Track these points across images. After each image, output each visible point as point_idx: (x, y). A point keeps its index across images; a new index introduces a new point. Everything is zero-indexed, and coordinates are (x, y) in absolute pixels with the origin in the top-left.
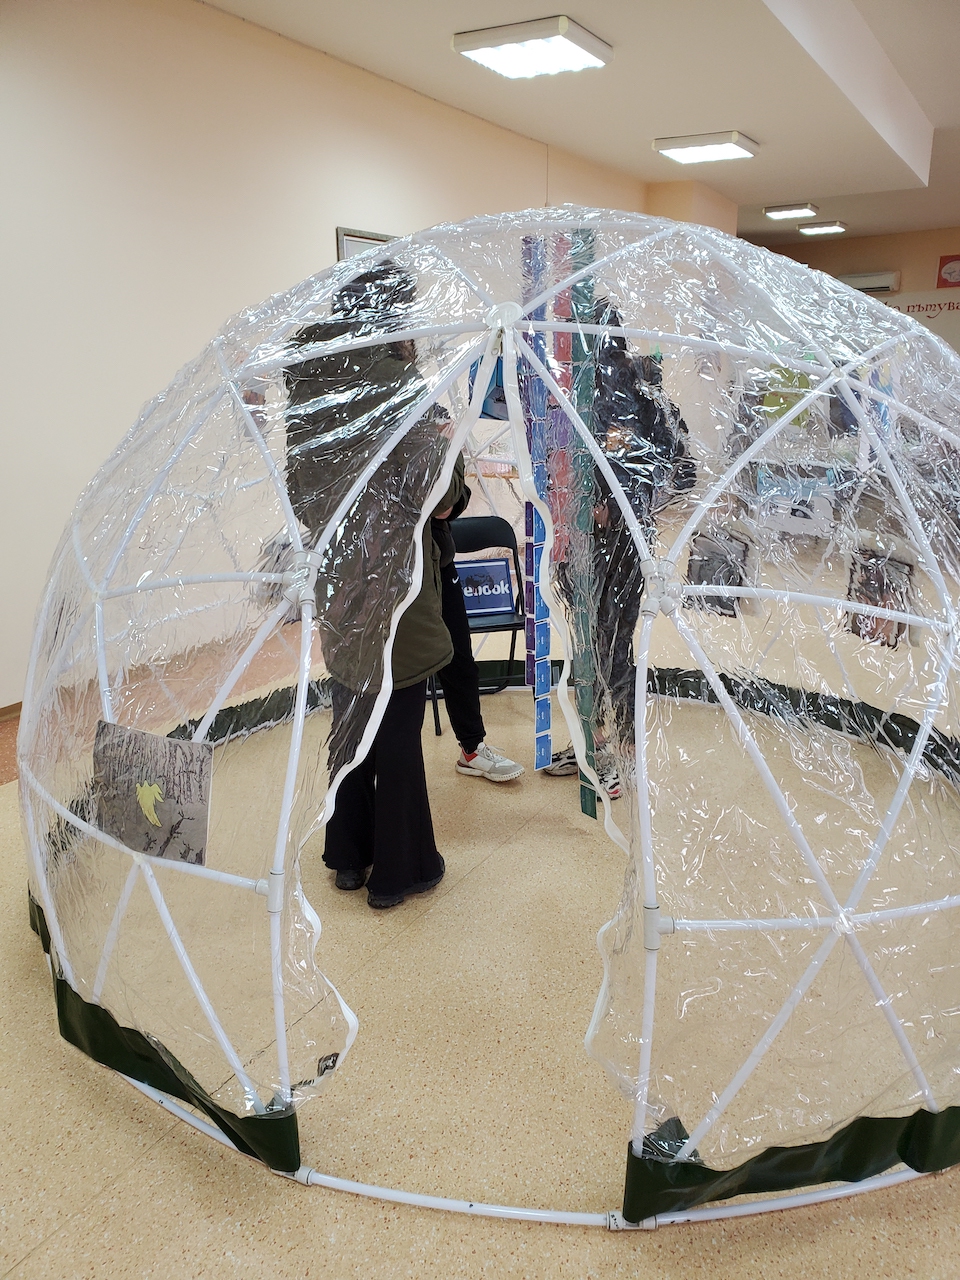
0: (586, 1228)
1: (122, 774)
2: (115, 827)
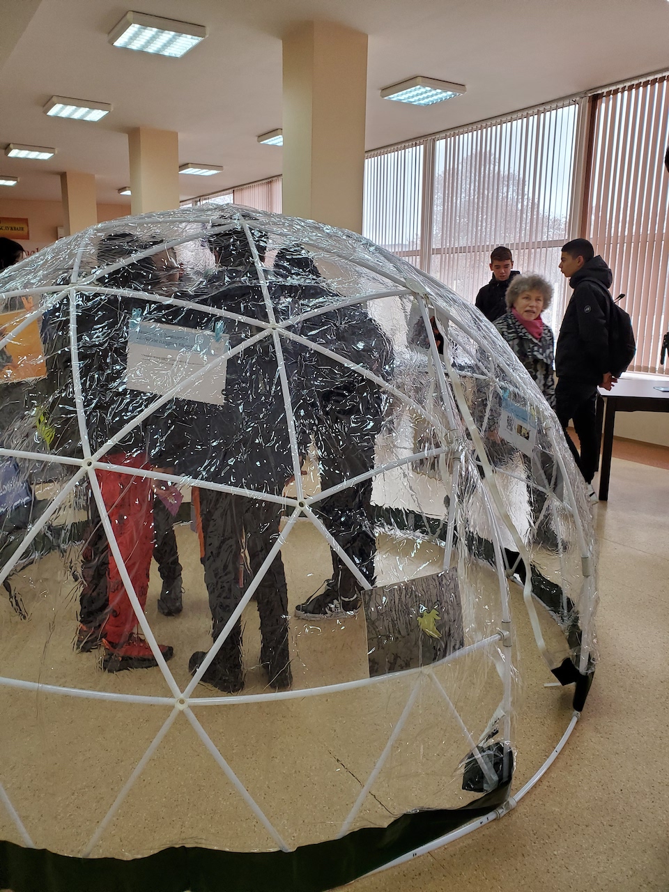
0: (575, 728)
1: (401, 619)
2: (399, 662)
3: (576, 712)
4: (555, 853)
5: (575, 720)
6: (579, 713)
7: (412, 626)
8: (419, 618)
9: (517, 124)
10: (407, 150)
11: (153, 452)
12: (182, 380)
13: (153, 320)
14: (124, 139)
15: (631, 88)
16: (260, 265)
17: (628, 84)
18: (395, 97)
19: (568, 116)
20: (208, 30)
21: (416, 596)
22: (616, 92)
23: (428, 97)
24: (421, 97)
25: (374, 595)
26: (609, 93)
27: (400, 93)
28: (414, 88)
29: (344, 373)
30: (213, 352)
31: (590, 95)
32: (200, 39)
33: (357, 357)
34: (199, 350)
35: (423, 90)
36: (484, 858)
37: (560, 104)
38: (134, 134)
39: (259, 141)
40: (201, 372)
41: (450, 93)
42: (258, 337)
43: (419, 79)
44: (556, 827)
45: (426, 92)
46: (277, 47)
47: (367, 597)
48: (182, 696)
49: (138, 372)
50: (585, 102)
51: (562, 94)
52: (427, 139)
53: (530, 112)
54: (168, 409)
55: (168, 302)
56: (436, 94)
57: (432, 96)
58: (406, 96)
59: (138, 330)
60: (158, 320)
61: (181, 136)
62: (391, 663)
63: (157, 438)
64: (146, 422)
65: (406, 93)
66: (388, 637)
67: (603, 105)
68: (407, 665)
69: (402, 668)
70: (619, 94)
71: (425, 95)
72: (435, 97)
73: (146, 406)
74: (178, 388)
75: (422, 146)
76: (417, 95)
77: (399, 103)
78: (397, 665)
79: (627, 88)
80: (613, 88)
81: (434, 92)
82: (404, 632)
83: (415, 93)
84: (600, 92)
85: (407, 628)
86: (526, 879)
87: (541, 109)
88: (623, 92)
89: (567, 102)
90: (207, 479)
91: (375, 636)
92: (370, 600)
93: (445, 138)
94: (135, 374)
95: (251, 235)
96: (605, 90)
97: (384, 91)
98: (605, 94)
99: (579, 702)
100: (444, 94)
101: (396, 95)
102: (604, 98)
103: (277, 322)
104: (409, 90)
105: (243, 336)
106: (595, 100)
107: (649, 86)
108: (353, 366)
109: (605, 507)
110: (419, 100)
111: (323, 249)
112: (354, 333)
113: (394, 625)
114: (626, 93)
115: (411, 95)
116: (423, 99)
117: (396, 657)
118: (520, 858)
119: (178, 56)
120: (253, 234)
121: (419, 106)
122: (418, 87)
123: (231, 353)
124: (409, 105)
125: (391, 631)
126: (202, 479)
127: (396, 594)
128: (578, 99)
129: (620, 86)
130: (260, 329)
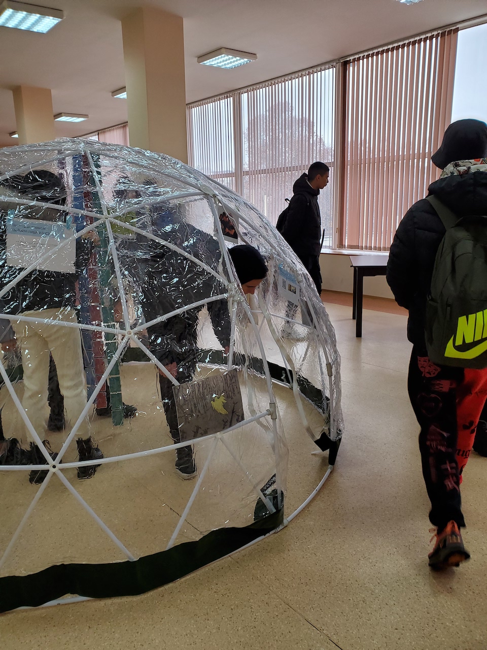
0: (329, 476)
1: (200, 403)
2: (200, 431)
3: (330, 466)
4: (309, 547)
5: (329, 471)
6: (332, 466)
7: (208, 408)
8: (212, 402)
9: (296, 82)
10: (221, 101)
11: (24, 304)
12: (43, 255)
13: (22, 216)
14: (10, 94)
15: (368, 56)
16: (97, 177)
17: (366, 54)
18: (208, 62)
19: (329, 76)
20: (65, 13)
21: (209, 388)
22: (359, 59)
23: (231, 63)
24: (226, 62)
25: (181, 388)
26: (354, 60)
27: (211, 60)
28: (220, 56)
29: (157, 247)
30: (64, 236)
31: (342, 61)
32: (60, 20)
33: (165, 236)
34: (54, 235)
35: (227, 58)
36: (264, 555)
37: (323, 68)
38: (17, 90)
39: (113, 96)
40: (56, 249)
41: (246, 60)
42: (95, 224)
43: (223, 50)
44: (310, 532)
45: (229, 59)
46: (118, 26)
47: (177, 391)
48: (54, 463)
49: (13, 252)
50: (339, 66)
51: (324, 61)
52: (234, 93)
53: (304, 73)
54: (34, 275)
55: (32, 204)
56: (237, 61)
57: (234, 62)
58: (216, 62)
59: (12, 223)
60: (26, 217)
61: (53, 92)
62: (195, 432)
63: (27, 294)
64: (19, 284)
65: (215, 60)
66: (192, 416)
67: (351, 68)
68: (205, 433)
69: (202, 435)
70: (361, 61)
71: (229, 61)
72: (236, 63)
73: (19, 274)
74: (40, 261)
75: (231, 98)
76: (223, 61)
77: (211, 67)
78: (199, 434)
79: (365, 57)
80: (356, 56)
81: (235, 59)
82: (202, 412)
83: (221, 60)
84: (348, 59)
85: (204, 408)
86: (289, 563)
87: (311, 71)
88: (363, 59)
89: (327, 66)
90: (62, 320)
91: (183, 415)
92: (178, 392)
93: (247, 92)
94: (11, 253)
95: (91, 157)
96: (352, 58)
97: (200, 59)
98: (351, 61)
99: (332, 460)
100: (242, 61)
101: (208, 61)
102: (351, 64)
103: (109, 214)
104: (217, 58)
105: (85, 224)
106: (345, 64)
107: (380, 55)
108: (163, 242)
109: (360, 341)
110: (225, 65)
111: (142, 166)
112: (163, 221)
113: (195, 407)
114: (365, 60)
115: (219, 61)
116: (228, 64)
117: (198, 428)
118: (286, 552)
119: (45, 32)
120: (93, 157)
121: (226, 69)
122: (223, 55)
123: (76, 236)
124: (219, 68)
125: (194, 411)
126: (59, 320)
127: (196, 387)
128: (334, 64)
129: (361, 55)
130: (97, 219)
